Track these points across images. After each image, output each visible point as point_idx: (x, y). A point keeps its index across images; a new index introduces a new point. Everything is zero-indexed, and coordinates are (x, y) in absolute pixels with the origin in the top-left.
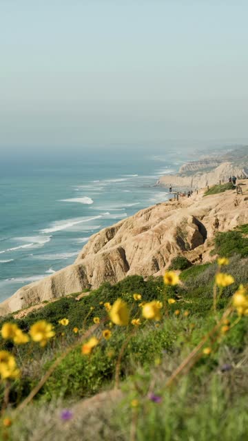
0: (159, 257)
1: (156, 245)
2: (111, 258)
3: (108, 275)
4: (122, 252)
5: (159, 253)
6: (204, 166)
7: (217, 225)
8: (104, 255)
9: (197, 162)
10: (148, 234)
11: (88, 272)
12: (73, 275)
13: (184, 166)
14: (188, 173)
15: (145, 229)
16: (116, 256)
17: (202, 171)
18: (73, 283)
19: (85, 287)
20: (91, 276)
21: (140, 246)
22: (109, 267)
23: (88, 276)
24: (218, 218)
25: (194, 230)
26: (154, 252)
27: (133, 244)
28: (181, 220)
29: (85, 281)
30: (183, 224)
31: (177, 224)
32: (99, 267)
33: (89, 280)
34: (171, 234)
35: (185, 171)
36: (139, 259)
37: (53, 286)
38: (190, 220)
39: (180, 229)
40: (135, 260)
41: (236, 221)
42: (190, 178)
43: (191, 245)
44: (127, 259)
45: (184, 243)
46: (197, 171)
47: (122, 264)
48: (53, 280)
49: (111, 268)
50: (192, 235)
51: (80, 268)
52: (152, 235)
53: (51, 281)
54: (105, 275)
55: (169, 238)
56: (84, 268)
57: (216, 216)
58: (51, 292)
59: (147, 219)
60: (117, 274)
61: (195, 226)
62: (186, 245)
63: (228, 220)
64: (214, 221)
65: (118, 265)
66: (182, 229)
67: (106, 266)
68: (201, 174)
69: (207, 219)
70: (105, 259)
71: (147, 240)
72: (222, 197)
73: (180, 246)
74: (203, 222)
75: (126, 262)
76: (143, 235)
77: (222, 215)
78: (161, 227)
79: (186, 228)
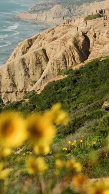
0: (66, 54)
1: (63, 47)
2: (39, 54)
3: (38, 63)
4: (44, 51)
5: (66, 51)
6: (44, 7)
7: (95, 36)
8: (35, 52)
9: (39, 5)
10: (58, 41)
11: (27, 62)
12: (19, 64)
13: (32, 7)
14: (35, 11)
15: (55, 39)
16: (41, 53)
17: (43, 10)
18: (19, 67)
19: (25, 70)
20: (29, 64)
21: (54, 48)
22: (38, 59)
23: (27, 64)
24: (96, 33)
25: (83, 39)
26: (62, 51)
27: (50, 47)
28: (76, 34)
29: (25, 66)
30: (77, 36)
31: (74, 36)
32: (33, 59)
33: (28, 66)
34: (71, 41)
35: (32, 10)
36: (54, 55)
37: (8, 69)
38: (81, 34)
39: (75, 39)
40: (52, 55)
41: (106, 34)
42: (36, 14)
43: (82, 47)
44: (47, 55)
45: (78, 47)
46: (40, 10)
47: (45, 57)
48: (8, 66)
49: (39, 60)
50: (82, 42)
51: (22, 60)
52: (61, 42)
53: (7, 67)
54: (36, 63)
55: (70, 43)
56: (25, 59)
57: (95, 32)
58: (7, 72)
59: (53, 34)
60: (42, 63)
61: (83, 37)
62: (79, 47)
63: (101, 34)
64: (93, 34)
65: (43, 58)
66: (76, 38)
67: (37, 58)
68: (43, 12)
69: (90, 33)
70: (36, 55)
71: (58, 45)
72: (96, 22)
73: (76, 48)
74: (88, 35)
75: (47, 56)
76: (54, 42)
77: (98, 31)
78: (65, 38)
79: (79, 38)
